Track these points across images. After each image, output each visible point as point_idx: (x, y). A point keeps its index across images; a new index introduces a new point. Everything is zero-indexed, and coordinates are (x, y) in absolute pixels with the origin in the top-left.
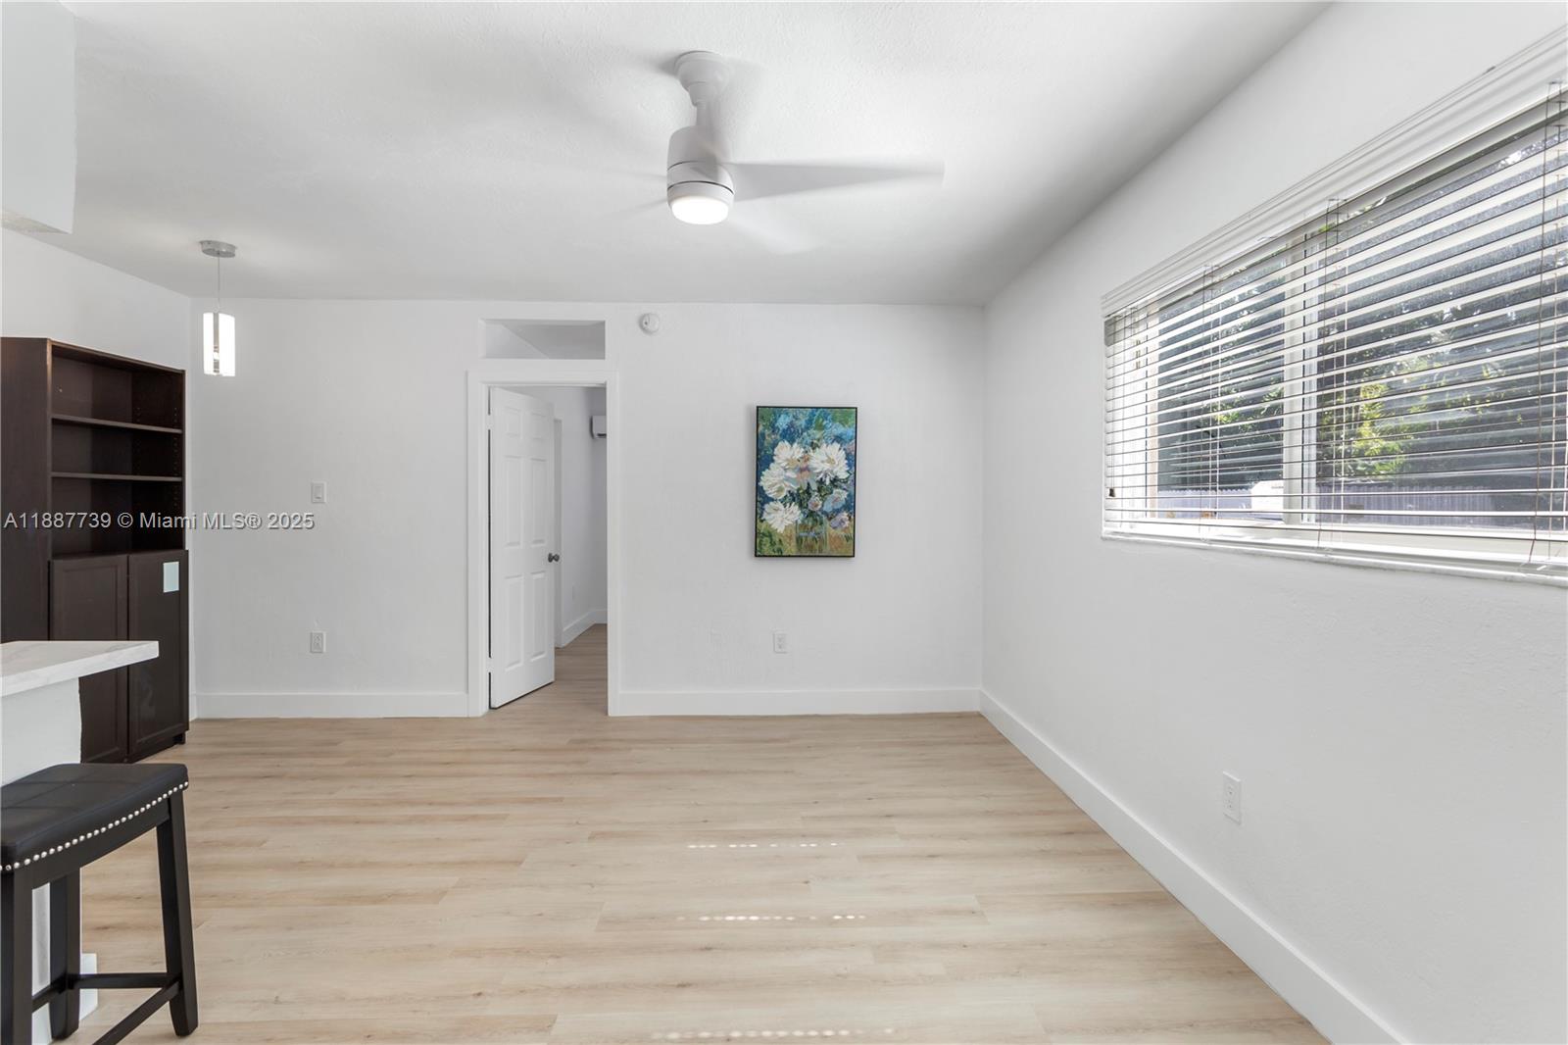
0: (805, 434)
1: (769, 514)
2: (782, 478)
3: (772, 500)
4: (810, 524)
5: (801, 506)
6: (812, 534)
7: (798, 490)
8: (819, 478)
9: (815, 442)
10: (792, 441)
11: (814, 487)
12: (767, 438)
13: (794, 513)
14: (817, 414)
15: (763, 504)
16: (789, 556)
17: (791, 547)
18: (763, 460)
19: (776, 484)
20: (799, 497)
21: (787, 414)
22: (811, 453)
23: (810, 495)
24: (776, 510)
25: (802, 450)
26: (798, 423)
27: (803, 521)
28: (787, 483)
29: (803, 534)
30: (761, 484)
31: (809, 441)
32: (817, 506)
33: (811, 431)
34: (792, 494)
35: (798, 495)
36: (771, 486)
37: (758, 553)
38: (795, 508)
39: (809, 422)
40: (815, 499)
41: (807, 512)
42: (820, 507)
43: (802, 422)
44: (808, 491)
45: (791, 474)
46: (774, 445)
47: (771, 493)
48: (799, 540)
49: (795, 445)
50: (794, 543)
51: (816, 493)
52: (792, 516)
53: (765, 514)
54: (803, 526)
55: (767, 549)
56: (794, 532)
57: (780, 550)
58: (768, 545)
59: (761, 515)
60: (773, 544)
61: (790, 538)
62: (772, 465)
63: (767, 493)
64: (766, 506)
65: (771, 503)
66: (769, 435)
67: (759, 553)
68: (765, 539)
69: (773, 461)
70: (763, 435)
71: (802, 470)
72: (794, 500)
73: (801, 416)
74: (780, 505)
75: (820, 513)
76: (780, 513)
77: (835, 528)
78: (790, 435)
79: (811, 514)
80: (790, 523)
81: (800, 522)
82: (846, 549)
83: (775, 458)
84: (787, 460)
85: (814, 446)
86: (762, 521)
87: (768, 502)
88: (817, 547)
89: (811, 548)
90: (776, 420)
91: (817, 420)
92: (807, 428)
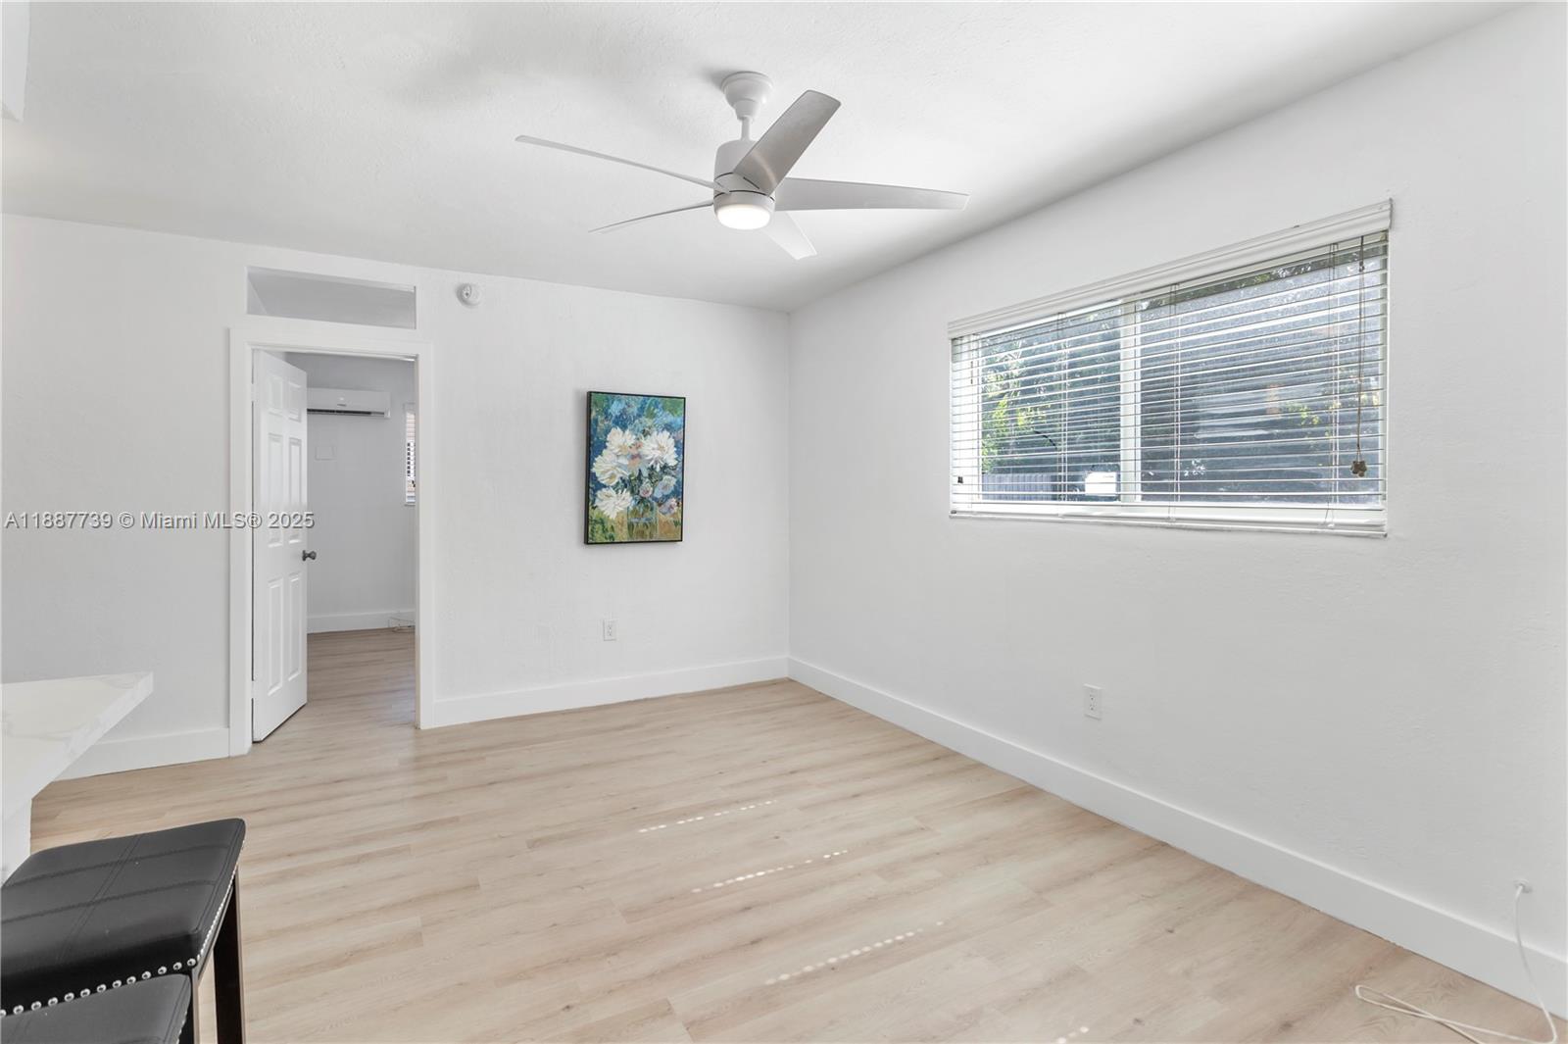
0: (637, 421)
1: (602, 500)
2: (615, 464)
3: (605, 486)
4: (642, 510)
5: (632, 492)
6: (643, 520)
7: (630, 476)
8: (650, 465)
9: (647, 429)
10: (624, 428)
11: (645, 473)
12: (600, 424)
13: (626, 500)
14: (649, 402)
15: (595, 491)
16: (621, 543)
17: (622, 534)
18: (593, 446)
19: (608, 470)
20: (630, 484)
21: (620, 400)
22: (643, 440)
23: (641, 482)
24: (608, 496)
25: (634, 437)
26: (630, 410)
27: (634, 508)
28: (619, 470)
29: (634, 520)
30: (593, 470)
31: (641, 429)
32: (648, 492)
33: (643, 419)
34: (624, 481)
35: (630, 481)
36: (604, 473)
37: (588, 540)
38: (627, 494)
39: (642, 409)
40: (646, 485)
41: (638, 498)
42: (650, 493)
43: (634, 410)
44: (639, 478)
45: (624, 461)
46: (607, 431)
47: (603, 479)
48: (631, 526)
49: (627, 432)
50: (625, 530)
51: (647, 480)
52: (624, 503)
53: (597, 500)
54: (635, 512)
55: (599, 536)
56: (626, 518)
57: (611, 537)
58: (600, 532)
59: (593, 502)
60: (605, 531)
61: (622, 525)
62: (604, 451)
63: (599, 479)
64: (599, 493)
65: (604, 490)
66: (602, 422)
67: (590, 541)
68: (597, 526)
69: (606, 447)
70: (596, 421)
71: (633, 457)
72: (626, 486)
73: (632, 403)
74: (612, 492)
75: (650, 499)
76: (612, 500)
77: (664, 514)
78: (622, 422)
79: (642, 500)
80: (621, 509)
81: (631, 508)
82: (674, 534)
83: (607, 444)
84: (620, 446)
85: (645, 433)
86: (594, 508)
87: (600, 489)
88: (647, 533)
89: (642, 533)
90: (609, 407)
91: (649, 407)
92: (639, 416)
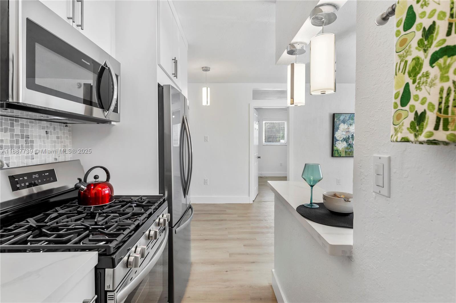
0: (348, 121)
1: (337, 144)
2: (342, 134)
3: (338, 140)
4: (349, 147)
5: (346, 142)
6: (350, 150)
7: (346, 137)
8: (352, 134)
9: (351, 124)
10: (344, 123)
11: (350, 136)
12: (337, 122)
13: (345, 144)
14: (352, 115)
16: (343, 157)
17: (343, 154)
18: (334, 129)
19: (339, 136)
20: (346, 140)
21: (343, 115)
22: (350, 127)
23: (349, 139)
24: (339, 143)
25: (347, 126)
26: (346, 118)
27: (347, 146)
28: (343, 135)
29: (347, 150)
30: (335, 136)
31: (349, 123)
32: (351, 142)
33: (350, 120)
34: (344, 139)
35: (346, 139)
36: (338, 137)
38: (345, 143)
39: (350, 117)
40: (351, 140)
41: (348, 144)
42: (352, 142)
43: (347, 118)
44: (349, 138)
45: (344, 133)
46: (339, 125)
47: (338, 138)
48: (346, 152)
49: (345, 124)
51: (351, 138)
52: (344, 145)
53: (336, 144)
54: (347, 148)
55: (336, 155)
56: (344, 150)
57: (340, 155)
58: (337, 153)
60: (338, 153)
61: (343, 151)
62: (338, 130)
63: (337, 138)
64: (336, 142)
66: (338, 122)
67: (334, 156)
68: (336, 152)
69: (339, 129)
71: (347, 132)
72: (344, 140)
73: (347, 116)
74: (340, 142)
75: (352, 144)
76: (340, 144)
78: (344, 122)
79: (349, 144)
80: (343, 147)
83: (339, 128)
84: (343, 129)
85: (351, 125)
86: (335, 147)
88: (351, 154)
89: (349, 154)
90: (340, 117)
91: (352, 117)
92: (349, 120)
